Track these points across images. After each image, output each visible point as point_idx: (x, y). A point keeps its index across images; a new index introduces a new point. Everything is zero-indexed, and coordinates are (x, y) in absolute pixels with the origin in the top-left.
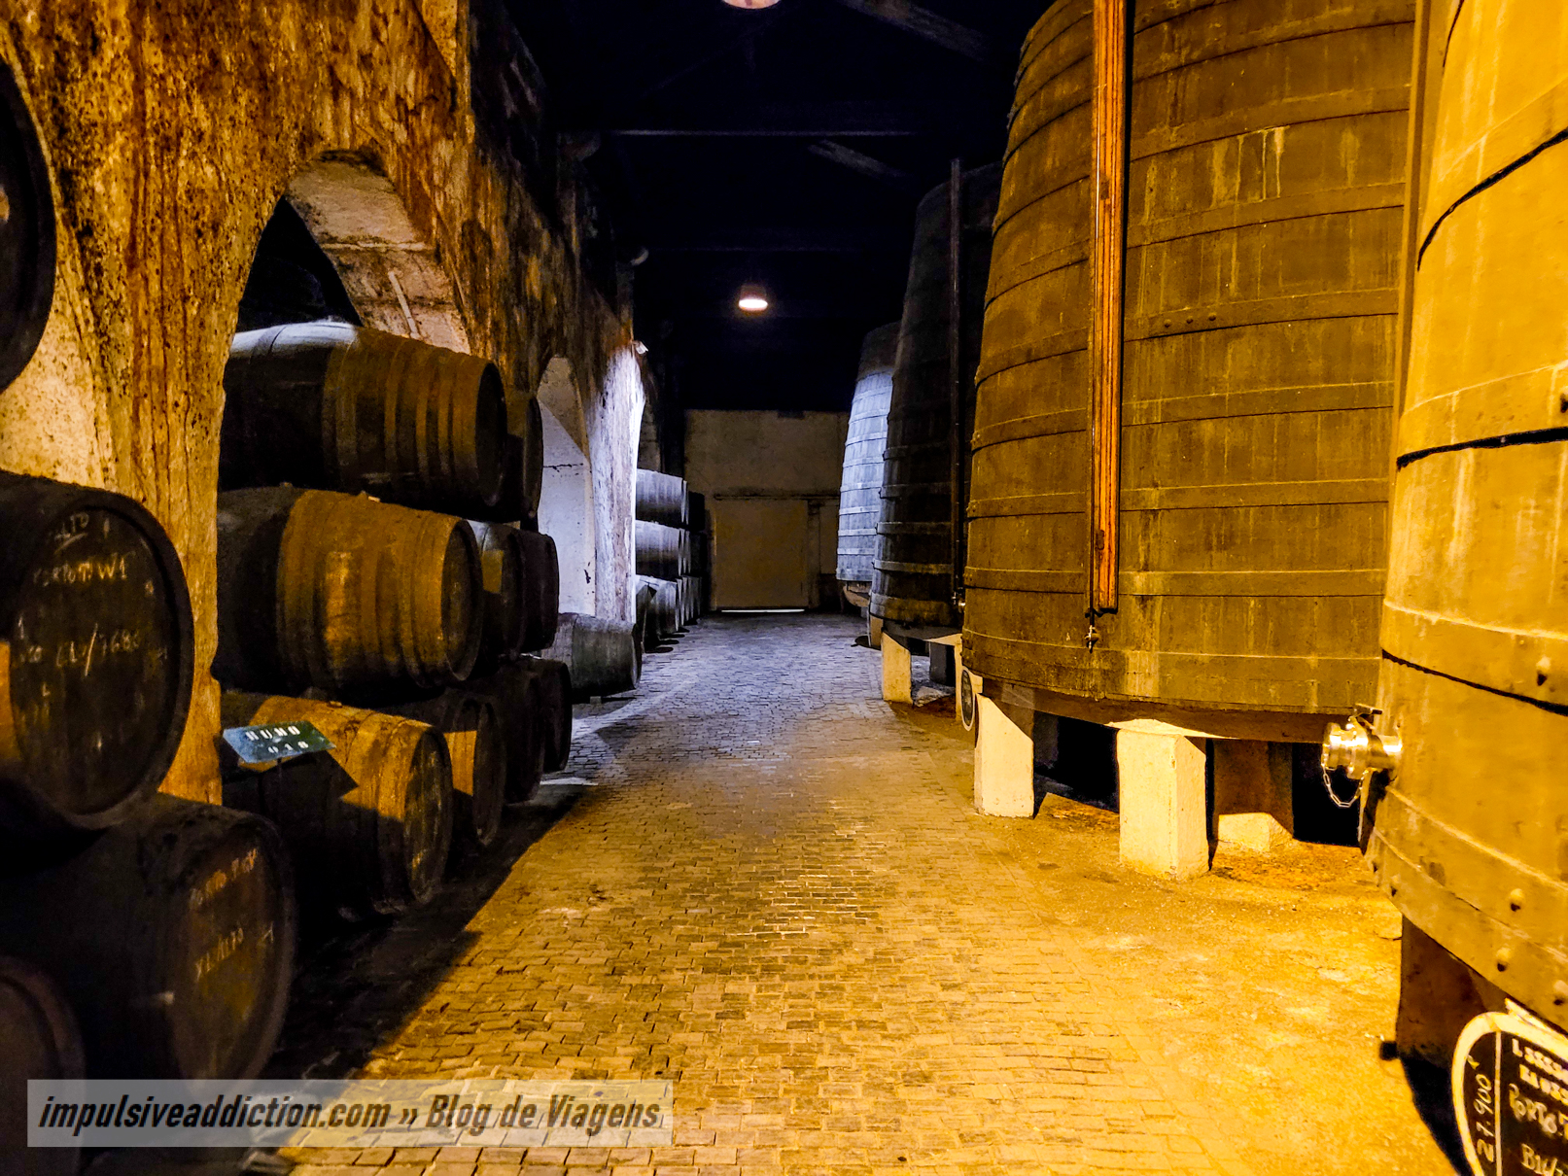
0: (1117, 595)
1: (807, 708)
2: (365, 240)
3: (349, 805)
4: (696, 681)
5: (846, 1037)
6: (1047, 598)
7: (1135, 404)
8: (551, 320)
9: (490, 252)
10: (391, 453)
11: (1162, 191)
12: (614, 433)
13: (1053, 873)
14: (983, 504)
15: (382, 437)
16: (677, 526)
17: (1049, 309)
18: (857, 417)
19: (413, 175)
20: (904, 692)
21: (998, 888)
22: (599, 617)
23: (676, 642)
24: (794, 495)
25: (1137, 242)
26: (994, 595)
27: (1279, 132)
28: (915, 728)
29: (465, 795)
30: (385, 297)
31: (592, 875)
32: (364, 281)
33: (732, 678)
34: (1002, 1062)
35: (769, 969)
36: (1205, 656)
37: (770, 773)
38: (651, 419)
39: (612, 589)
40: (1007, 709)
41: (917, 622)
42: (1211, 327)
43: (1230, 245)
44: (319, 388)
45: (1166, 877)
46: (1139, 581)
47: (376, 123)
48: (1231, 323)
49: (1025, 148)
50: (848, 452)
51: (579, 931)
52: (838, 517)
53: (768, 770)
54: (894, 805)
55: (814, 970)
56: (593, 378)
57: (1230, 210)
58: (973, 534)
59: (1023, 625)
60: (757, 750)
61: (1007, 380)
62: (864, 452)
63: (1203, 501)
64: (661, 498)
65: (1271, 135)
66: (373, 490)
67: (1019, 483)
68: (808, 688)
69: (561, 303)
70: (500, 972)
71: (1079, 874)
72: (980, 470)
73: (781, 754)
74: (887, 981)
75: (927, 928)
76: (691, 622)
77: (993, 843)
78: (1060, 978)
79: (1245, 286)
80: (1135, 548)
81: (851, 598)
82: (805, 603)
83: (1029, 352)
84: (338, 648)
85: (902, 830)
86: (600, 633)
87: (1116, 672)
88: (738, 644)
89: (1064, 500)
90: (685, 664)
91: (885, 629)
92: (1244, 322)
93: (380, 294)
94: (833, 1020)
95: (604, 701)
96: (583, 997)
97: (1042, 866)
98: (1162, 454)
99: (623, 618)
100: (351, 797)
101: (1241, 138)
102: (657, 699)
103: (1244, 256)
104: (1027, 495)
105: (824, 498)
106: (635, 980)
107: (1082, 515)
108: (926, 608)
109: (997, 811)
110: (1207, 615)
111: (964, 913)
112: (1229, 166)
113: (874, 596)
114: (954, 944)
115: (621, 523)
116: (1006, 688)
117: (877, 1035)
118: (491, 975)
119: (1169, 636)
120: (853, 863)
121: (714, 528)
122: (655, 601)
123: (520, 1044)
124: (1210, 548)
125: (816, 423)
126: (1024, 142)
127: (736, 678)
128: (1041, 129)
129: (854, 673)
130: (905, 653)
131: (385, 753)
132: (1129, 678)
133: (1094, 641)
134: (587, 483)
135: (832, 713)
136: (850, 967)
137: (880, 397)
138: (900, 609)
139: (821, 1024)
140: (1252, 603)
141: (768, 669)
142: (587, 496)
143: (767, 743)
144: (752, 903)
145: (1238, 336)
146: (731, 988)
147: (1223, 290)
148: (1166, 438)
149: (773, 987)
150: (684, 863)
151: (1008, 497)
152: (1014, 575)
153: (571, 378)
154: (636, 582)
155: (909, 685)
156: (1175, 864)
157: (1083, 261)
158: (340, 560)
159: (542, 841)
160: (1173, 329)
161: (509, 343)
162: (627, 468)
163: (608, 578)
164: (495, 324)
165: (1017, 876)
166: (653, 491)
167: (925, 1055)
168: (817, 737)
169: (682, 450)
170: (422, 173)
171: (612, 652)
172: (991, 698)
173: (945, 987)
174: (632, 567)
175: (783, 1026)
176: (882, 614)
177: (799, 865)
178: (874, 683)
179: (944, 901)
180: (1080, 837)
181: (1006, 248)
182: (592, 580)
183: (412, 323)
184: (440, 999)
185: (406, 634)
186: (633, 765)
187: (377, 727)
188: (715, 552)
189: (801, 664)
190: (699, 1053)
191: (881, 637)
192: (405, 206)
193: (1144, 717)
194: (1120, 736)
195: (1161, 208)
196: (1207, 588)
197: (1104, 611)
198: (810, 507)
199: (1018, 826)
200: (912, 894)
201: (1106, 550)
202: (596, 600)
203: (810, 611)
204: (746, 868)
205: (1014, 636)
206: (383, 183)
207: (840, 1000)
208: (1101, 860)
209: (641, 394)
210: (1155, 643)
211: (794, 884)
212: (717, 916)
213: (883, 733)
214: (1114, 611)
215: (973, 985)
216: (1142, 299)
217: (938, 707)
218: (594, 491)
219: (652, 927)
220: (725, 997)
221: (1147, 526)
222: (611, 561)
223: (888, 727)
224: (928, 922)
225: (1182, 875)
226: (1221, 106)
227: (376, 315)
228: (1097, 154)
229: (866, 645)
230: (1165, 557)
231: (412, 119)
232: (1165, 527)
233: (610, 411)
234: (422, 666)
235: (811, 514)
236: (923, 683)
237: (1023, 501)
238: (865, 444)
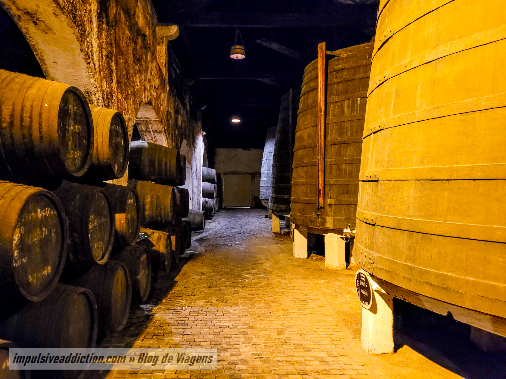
0: (324, 204)
1: (251, 234)
2: (144, 118)
3: (154, 250)
4: (220, 227)
5: (260, 296)
6: (309, 205)
7: (328, 160)
8: (183, 131)
9: (171, 117)
10: (157, 172)
11: (334, 111)
12: (197, 158)
13: (310, 269)
14: (295, 182)
15: (154, 168)
16: (213, 183)
17: (309, 136)
18: (266, 152)
19: (157, 103)
20: (278, 230)
21: (296, 272)
22: (194, 210)
23: (213, 217)
24: (247, 173)
25: (329, 122)
26: (297, 204)
27: (359, 99)
28: (280, 239)
29: (173, 251)
30: (147, 130)
31: (201, 271)
32: (143, 127)
33: (230, 227)
34: (292, 299)
35: (244, 286)
36: (343, 218)
37: (242, 250)
38: (206, 152)
39: (196, 202)
40: (301, 232)
41: (281, 211)
42: (344, 143)
43: (348, 125)
44: (141, 158)
45: (335, 270)
46: (329, 201)
47: (151, 94)
48: (348, 142)
49: (304, 96)
50: (263, 162)
51: (200, 281)
52: (260, 181)
53: (242, 249)
54: (273, 256)
55: (253, 286)
56: (192, 144)
57: (348, 117)
58: (293, 189)
59: (303, 211)
60: (239, 244)
61: (300, 152)
62: (267, 163)
63: (343, 183)
64: (209, 175)
65: (357, 100)
66: (152, 180)
67: (303, 177)
68: (252, 229)
69: (185, 125)
70: (185, 287)
71: (315, 270)
72: (294, 174)
73: (245, 246)
74: (270, 288)
75: (279, 279)
76: (217, 211)
77: (296, 264)
78: (307, 287)
79: (351, 134)
80: (328, 194)
81: (264, 204)
82: (251, 205)
83: (305, 147)
84: (148, 216)
85: (275, 261)
86: (194, 214)
87: (324, 222)
88: (231, 217)
89: (312, 182)
90: (217, 223)
91: (273, 213)
92: (351, 142)
93: (146, 130)
94: (257, 294)
95: (195, 233)
96: (204, 291)
97: (307, 268)
98: (334, 172)
99: (199, 210)
100: (154, 248)
101: (351, 100)
102: (210, 232)
103: (351, 127)
104: (305, 180)
105: (256, 174)
106: (215, 289)
107: (317, 185)
108: (283, 207)
109: (298, 257)
110: (344, 209)
111: (287, 277)
112: (348, 106)
113: (270, 204)
114: (284, 282)
115: (199, 183)
116: (301, 227)
117: (267, 296)
118: (183, 288)
119: (335, 214)
120: (263, 268)
121: (223, 183)
122: (208, 205)
123: (192, 297)
124: (344, 194)
125: (253, 152)
126: (304, 95)
127: (231, 227)
128: (308, 92)
129: (265, 225)
130: (278, 220)
131: (160, 239)
132: (327, 223)
133: (319, 215)
134: (191, 172)
135: (258, 235)
136: (261, 286)
137: (272, 147)
138: (276, 207)
139: (255, 295)
140: (353, 206)
141: (240, 224)
142: (190, 176)
143: (241, 243)
144: (238, 276)
145: (350, 145)
146: (235, 289)
147: (347, 135)
148: (335, 168)
149: (245, 289)
150: (222, 268)
151: (300, 181)
152: (301, 199)
153: (187, 144)
154: (202, 199)
155: (279, 228)
156: (337, 267)
157: (316, 126)
158: (148, 197)
159: (187, 264)
160: (336, 143)
161: (175, 139)
162: (200, 167)
163: (195, 198)
164: (172, 135)
165: (301, 270)
166: (207, 173)
167: (276, 299)
168: (254, 241)
169: (214, 160)
170: (159, 103)
171: (198, 219)
172: (297, 229)
173: (281, 289)
174: (201, 195)
175: (247, 295)
176: (272, 209)
177: (250, 268)
178: (270, 228)
179: (283, 275)
180: (318, 263)
181: (300, 119)
182: (192, 199)
183: (153, 136)
184: (173, 292)
185: (163, 213)
186: (206, 248)
187: (158, 233)
188: (224, 190)
189: (250, 223)
190: (230, 299)
191: (272, 215)
192: (155, 111)
193: (330, 233)
194: (325, 237)
195: (334, 115)
196: (343, 203)
197: (321, 208)
198: (252, 177)
199: (303, 261)
200: (276, 273)
201: (321, 194)
202: (193, 205)
203: (252, 208)
204: (238, 269)
205: (301, 214)
206: (151, 107)
207: (259, 291)
208: (321, 267)
209: (203, 145)
210: (332, 215)
211: (249, 272)
212: (232, 278)
213: (271, 240)
214: (323, 208)
215: (288, 289)
216: (329, 136)
217: (287, 234)
218: (192, 175)
219: (216, 280)
220: (234, 291)
221: (330, 188)
222: (196, 194)
223: (273, 239)
224: (279, 278)
225: (339, 269)
226: (346, 92)
227: (145, 134)
228: (319, 102)
229: (268, 218)
230: (334, 196)
231: (157, 90)
232: (334, 188)
233: (196, 152)
234: (166, 220)
235: (252, 179)
236: (284, 228)
237: (303, 182)
238: (268, 160)
